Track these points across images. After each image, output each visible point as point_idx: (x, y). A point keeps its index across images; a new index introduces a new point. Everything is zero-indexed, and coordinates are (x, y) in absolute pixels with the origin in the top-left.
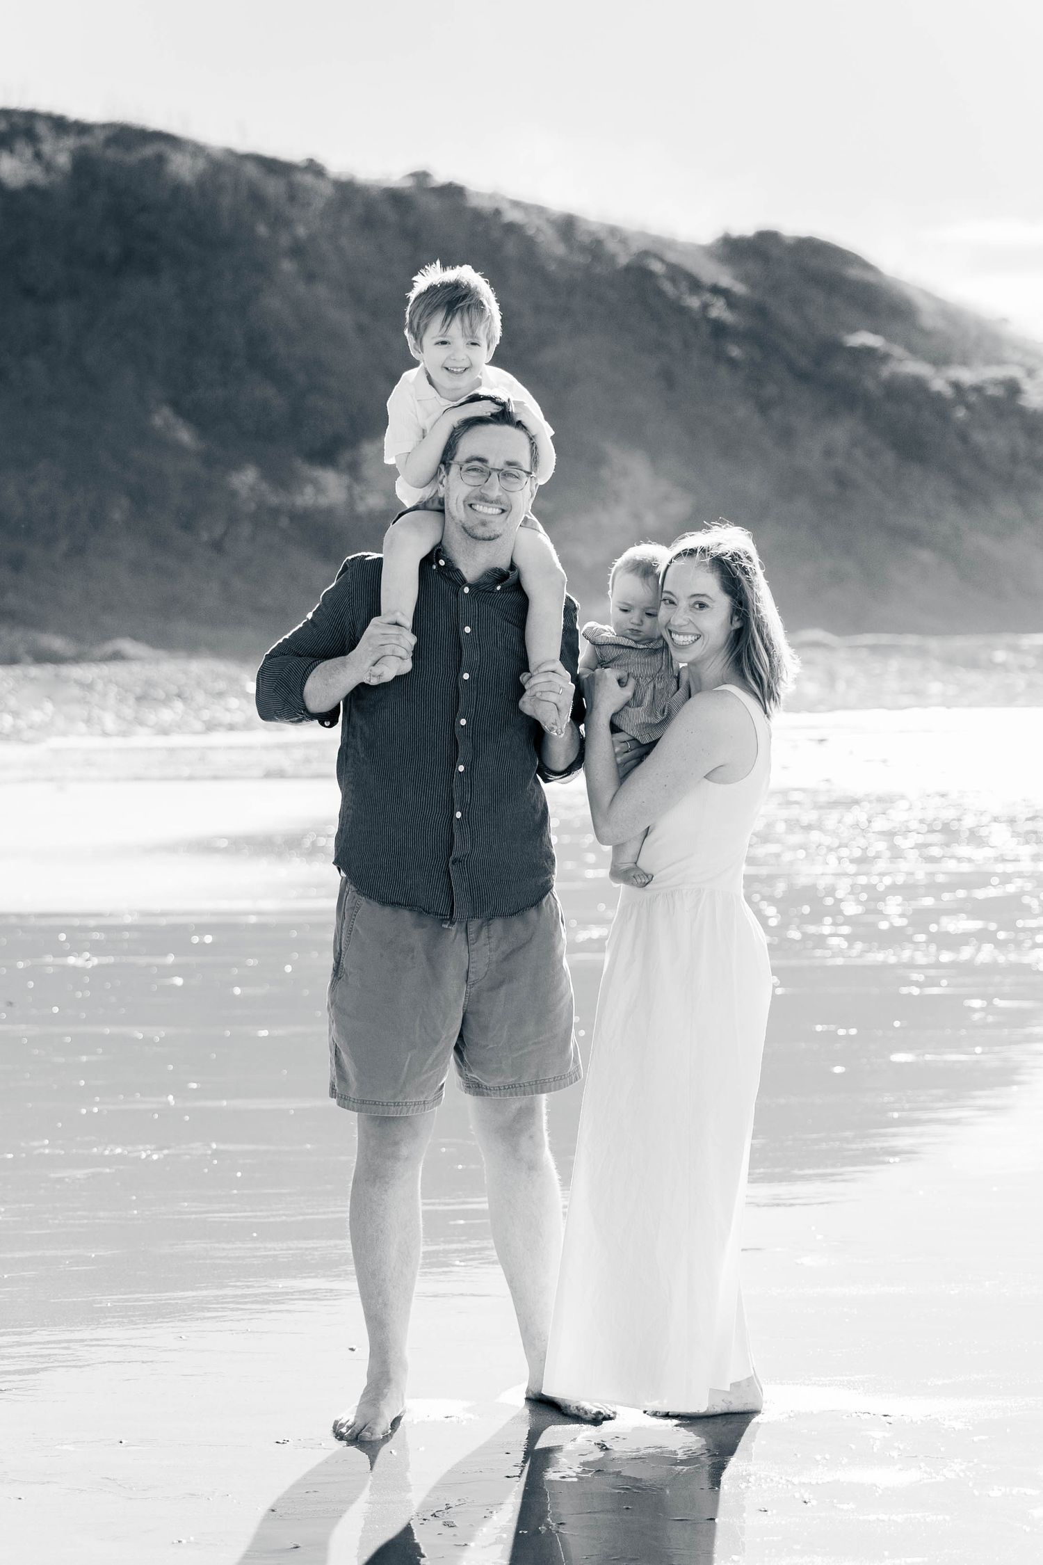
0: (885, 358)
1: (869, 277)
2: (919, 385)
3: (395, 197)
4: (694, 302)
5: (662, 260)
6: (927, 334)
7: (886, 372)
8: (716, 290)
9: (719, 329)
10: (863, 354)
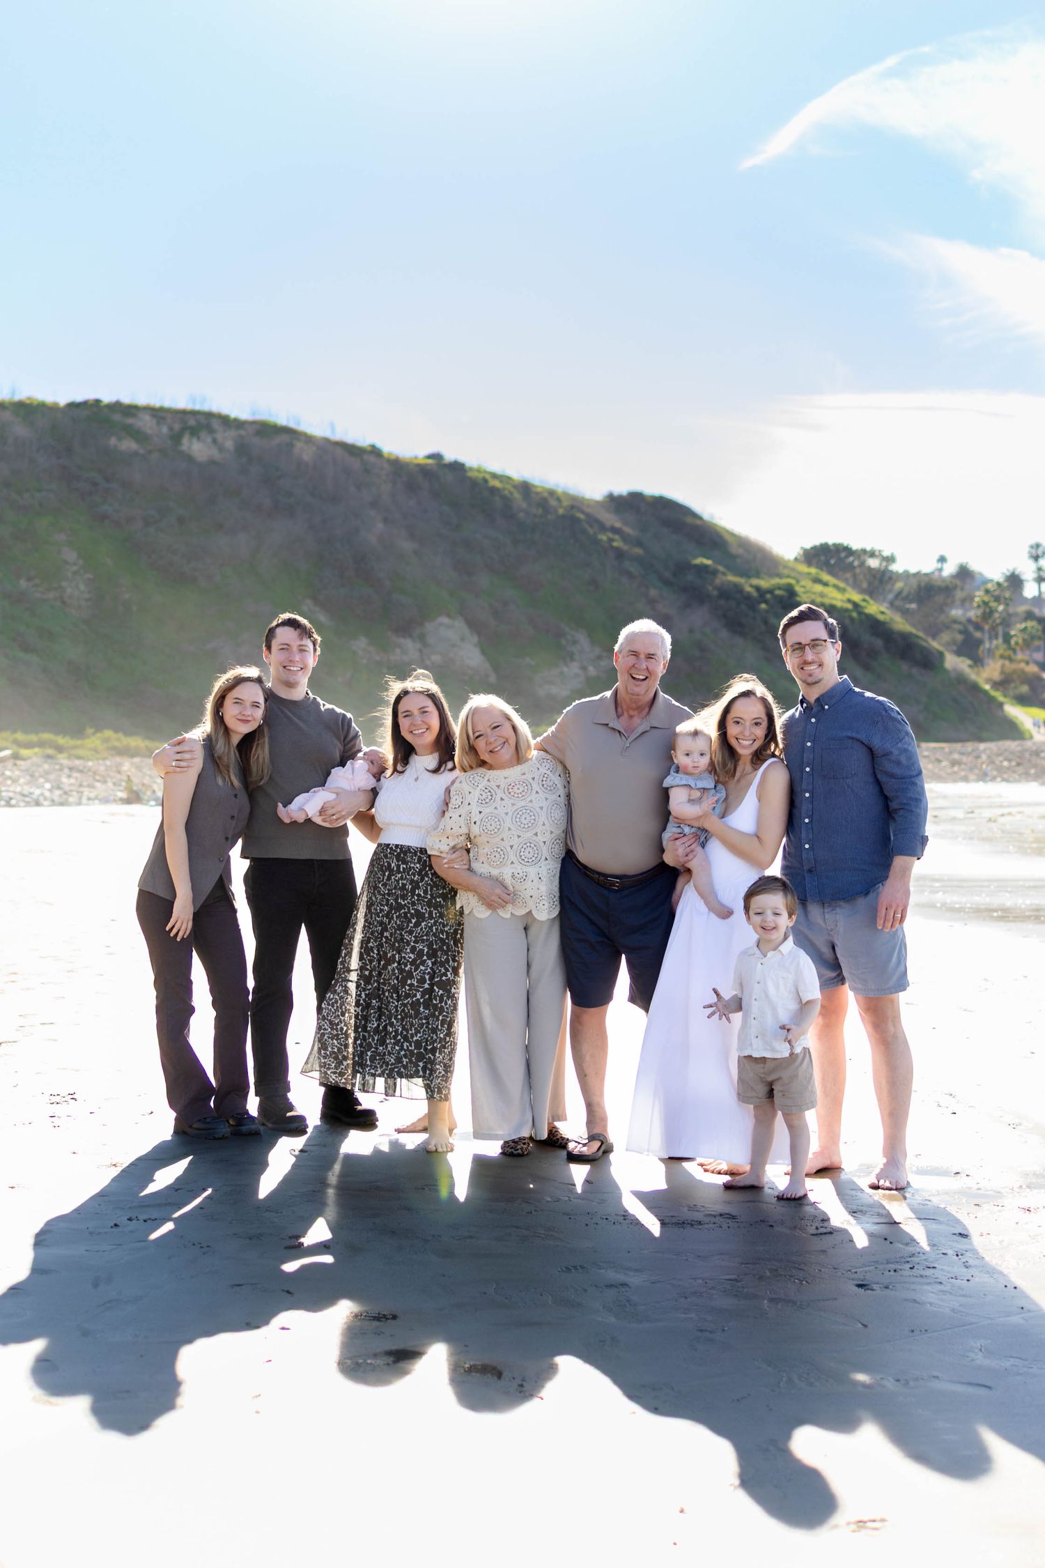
0: (714, 573)
1: (698, 522)
2: (738, 589)
3: (423, 470)
4: (603, 538)
5: (583, 512)
6: (735, 557)
7: (718, 581)
8: (615, 530)
9: (620, 555)
10: (702, 569)
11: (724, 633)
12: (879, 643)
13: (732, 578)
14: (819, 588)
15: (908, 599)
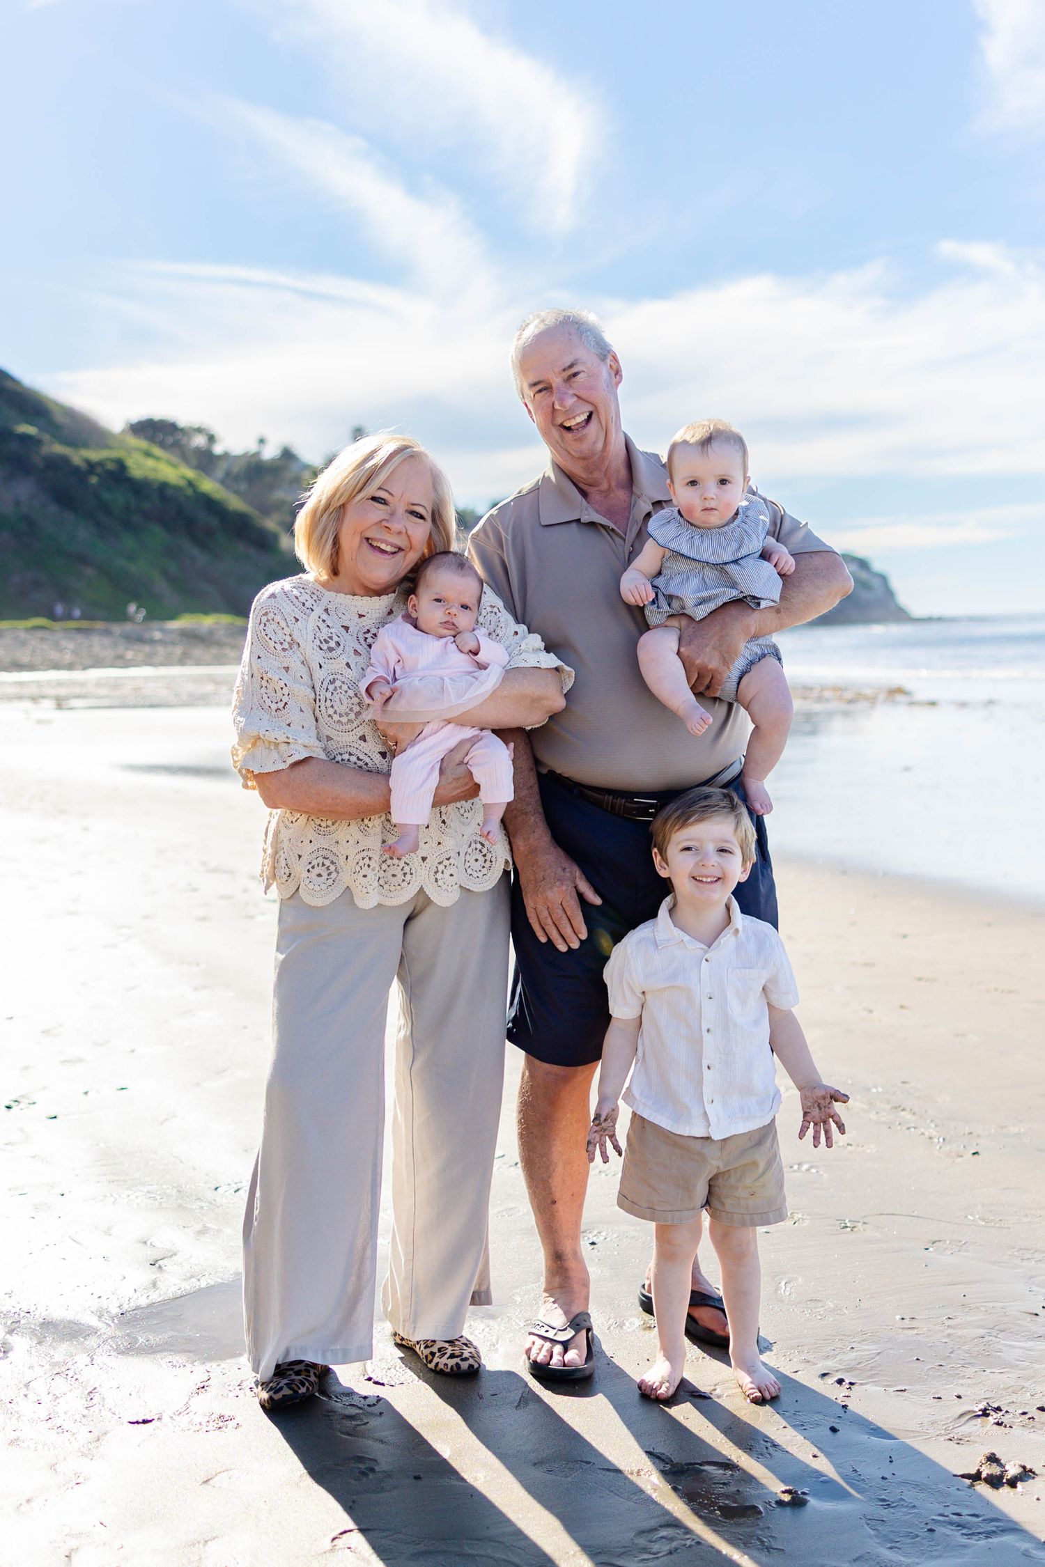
0: (40, 442)
1: (19, 388)
6: (60, 426)
7: (42, 452)
10: (25, 438)
11: (53, 508)
12: (214, 522)
13: (59, 449)
14: (150, 463)
15: (237, 478)
